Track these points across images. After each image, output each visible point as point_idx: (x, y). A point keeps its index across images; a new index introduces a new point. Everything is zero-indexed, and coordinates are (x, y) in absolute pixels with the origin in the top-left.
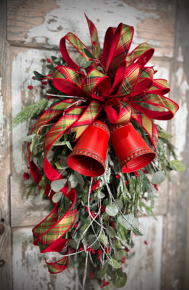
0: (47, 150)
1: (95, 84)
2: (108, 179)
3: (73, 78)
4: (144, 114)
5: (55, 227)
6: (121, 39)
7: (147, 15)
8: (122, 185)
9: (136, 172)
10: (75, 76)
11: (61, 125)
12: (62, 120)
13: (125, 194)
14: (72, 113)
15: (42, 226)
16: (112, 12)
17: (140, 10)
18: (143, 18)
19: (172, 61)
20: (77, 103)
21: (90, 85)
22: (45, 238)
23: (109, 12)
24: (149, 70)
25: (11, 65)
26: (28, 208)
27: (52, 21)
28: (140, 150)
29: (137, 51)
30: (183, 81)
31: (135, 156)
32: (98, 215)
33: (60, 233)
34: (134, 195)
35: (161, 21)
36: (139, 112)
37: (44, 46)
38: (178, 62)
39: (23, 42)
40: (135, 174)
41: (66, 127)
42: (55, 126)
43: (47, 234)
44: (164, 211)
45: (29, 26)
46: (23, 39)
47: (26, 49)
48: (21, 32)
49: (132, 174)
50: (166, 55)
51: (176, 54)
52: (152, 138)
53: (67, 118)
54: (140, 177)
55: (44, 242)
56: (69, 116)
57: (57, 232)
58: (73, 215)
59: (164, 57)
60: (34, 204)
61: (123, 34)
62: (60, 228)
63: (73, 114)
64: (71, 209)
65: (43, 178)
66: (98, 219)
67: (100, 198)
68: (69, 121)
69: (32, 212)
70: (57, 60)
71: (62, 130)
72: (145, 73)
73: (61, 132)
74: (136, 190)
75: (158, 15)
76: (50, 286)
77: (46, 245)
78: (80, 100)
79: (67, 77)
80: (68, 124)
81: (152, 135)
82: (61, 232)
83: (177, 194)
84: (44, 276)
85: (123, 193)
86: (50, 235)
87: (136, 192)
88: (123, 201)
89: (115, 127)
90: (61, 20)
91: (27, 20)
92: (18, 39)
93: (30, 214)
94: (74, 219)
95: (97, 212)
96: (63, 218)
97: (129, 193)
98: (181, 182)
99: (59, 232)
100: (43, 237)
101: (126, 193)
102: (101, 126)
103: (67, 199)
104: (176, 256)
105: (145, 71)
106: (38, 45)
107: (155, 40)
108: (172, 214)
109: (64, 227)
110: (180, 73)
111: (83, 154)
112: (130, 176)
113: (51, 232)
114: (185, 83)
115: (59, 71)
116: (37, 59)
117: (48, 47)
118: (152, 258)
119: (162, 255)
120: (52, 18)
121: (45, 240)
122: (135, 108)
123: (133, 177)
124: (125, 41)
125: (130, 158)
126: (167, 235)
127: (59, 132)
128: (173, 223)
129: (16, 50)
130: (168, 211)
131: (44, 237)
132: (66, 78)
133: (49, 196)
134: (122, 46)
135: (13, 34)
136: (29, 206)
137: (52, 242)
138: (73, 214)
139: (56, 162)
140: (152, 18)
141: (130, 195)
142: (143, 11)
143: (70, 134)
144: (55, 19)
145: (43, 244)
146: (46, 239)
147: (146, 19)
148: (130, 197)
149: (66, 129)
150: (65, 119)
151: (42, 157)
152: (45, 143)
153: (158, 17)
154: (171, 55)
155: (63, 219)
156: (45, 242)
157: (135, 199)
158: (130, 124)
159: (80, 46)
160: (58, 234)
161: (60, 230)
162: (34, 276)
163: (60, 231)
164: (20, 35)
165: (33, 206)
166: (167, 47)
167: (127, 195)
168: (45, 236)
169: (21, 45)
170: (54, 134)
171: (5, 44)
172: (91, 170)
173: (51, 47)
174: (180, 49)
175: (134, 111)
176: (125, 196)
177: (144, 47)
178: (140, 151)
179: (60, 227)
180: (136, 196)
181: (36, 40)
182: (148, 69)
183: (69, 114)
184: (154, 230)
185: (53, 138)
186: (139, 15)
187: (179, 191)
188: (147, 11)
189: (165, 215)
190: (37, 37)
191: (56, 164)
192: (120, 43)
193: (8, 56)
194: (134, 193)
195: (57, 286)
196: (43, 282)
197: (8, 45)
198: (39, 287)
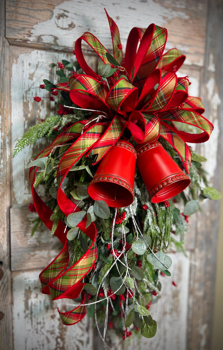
0: (63, 176)
1: (124, 97)
2: (134, 211)
3: (94, 89)
4: (175, 133)
5: (73, 269)
6: (153, 44)
7: (175, 14)
8: (149, 217)
9: (166, 202)
10: (97, 86)
11: (80, 146)
12: (81, 140)
13: (153, 228)
14: (92, 131)
15: (51, 269)
16: (134, 9)
17: (167, 8)
18: (170, 18)
19: (202, 71)
20: (97, 120)
21: (118, 97)
22: (59, 282)
23: (130, 8)
24: (184, 81)
25: (10, 70)
26: (32, 247)
27: (62, 16)
28: (174, 175)
29: (166, 58)
30: (213, 95)
31: (169, 184)
32: (122, 254)
33: (78, 276)
34: (164, 228)
35: (191, 22)
36: (169, 130)
37: (52, 47)
38: (209, 72)
39: (26, 41)
40: (165, 204)
41: (86, 148)
42: (73, 147)
43: (62, 278)
44: (191, 246)
45: (33, 20)
46: (26, 37)
47: (30, 50)
48: (24, 29)
49: (162, 204)
50: (196, 63)
51: (206, 62)
52: (185, 162)
53: (87, 138)
54: (171, 207)
55: (59, 288)
56: (89, 135)
57: (75, 275)
58: (93, 255)
59: (193, 65)
60: (39, 242)
61: (155, 37)
62: (79, 270)
63: (93, 133)
64: (92, 248)
65: (55, 211)
66: (122, 258)
67: (125, 234)
68: (89, 141)
69: (37, 252)
70: (69, 66)
71: (81, 151)
72: (179, 84)
73: (80, 154)
74: (166, 223)
75: (187, 14)
76: (59, 340)
77: (60, 291)
78: (101, 116)
79: (88, 88)
80: (89, 144)
81: (185, 158)
82: (79, 275)
83: (206, 226)
84: (51, 329)
85: (151, 227)
86: (66, 279)
87: (166, 225)
88: (151, 236)
89: (143, 149)
90: (74, 16)
91: (31, 13)
92: (19, 37)
93: (35, 254)
94: (95, 259)
95: (122, 251)
96: (83, 258)
97: (158, 227)
98: (211, 211)
99: (77, 275)
100: (57, 282)
101: (155, 227)
102: (127, 146)
103: (84, 235)
104: (204, 297)
105: (180, 82)
106: (45, 45)
107: (183, 45)
108: (201, 250)
109: (84, 269)
110: (211, 85)
111: (108, 180)
112: (159, 207)
113: (67, 275)
114: (216, 96)
115: (78, 80)
116: (43, 62)
117: (57, 48)
118: (178, 301)
119: (189, 297)
120: (62, 12)
121: (60, 285)
122: (165, 126)
123: (162, 207)
124: (157, 46)
125: (163, 186)
126: (195, 274)
127: (78, 155)
128: (201, 259)
129: (16, 50)
130: (196, 246)
131: (58, 281)
132: (87, 90)
133: (64, 232)
134: (153, 52)
135: (14, 30)
136: (33, 244)
137: (68, 287)
138: (94, 253)
139: (71, 191)
140: (180, 19)
141: (159, 228)
142: (170, 9)
143: (90, 156)
144: (66, 13)
145: (57, 290)
146: (61, 284)
147: (173, 19)
148: (159, 232)
149: (86, 150)
150: (84, 138)
151: (54, 185)
152: (59, 167)
153: (187, 17)
154: (201, 64)
155: (83, 259)
156: (60, 287)
157: (165, 234)
158: (159, 145)
159: (101, 49)
160: (76, 278)
161: (78, 272)
162: (39, 329)
163: (78, 274)
164: (22, 32)
165: (38, 244)
166: (197, 53)
167: (156, 230)
168: (59, 280)
169: (24, 44)
170: (71, 157)
171: (4, 43)
172: (115, 200)
173: (61, 49)
174: (211, 57)
175: (164, 130)
176: (153, 231)
177: (175, 53)
178: (174, 177)
180: (165, 230)
181: (42, 39)
182: (182, 80)
183: (89, 133)
184: (180, 269)
185: (70, 162)
186: (166, 14)
187: (208, 222)
188: (174, 9)
189: (192, 251)
190: (43, 35)
191: (71, 193)
192: (152, 48)
193: (7, 58)
194: (163, 226)
195: (67, 340)
196: (50, 337)
197: (7, 44)
198: (45, 342)
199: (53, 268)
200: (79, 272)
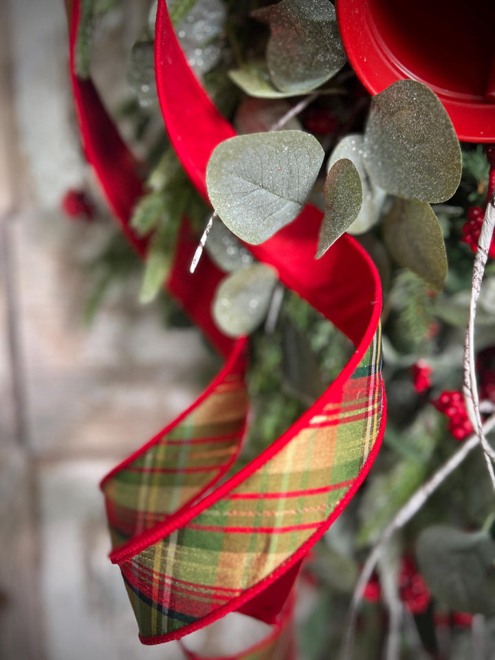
5: (243, 489)
15: (153, 470)
22: (164, 562)
33: (275, 538)
43: (180, 542)
55: (161, 591)
57: (255, 530)
58: (370, 408)
62: (282, 500)
64: (360, 365)
77: (171, 614)
82: (285, 530)
86: (203, 546)
94: (375, 434)
96: (307, 425)
99: (269, 531)
100: (152, 557)
109: (312, 492)
113: (211, 528)
121: (168, 581)
131: (158, 556)
133: (193, 269)
137: (216, 597)
138: (371, 398)
145: (155, 601)
146: (176, 572)
155: (305, 434)
156: (167, 590)
160: (262, 545)
161: (280, 513)
163: (279, 524)
168: (164, 553)
179: (276, 496)
199: (159, 466)
200: (282, 513)
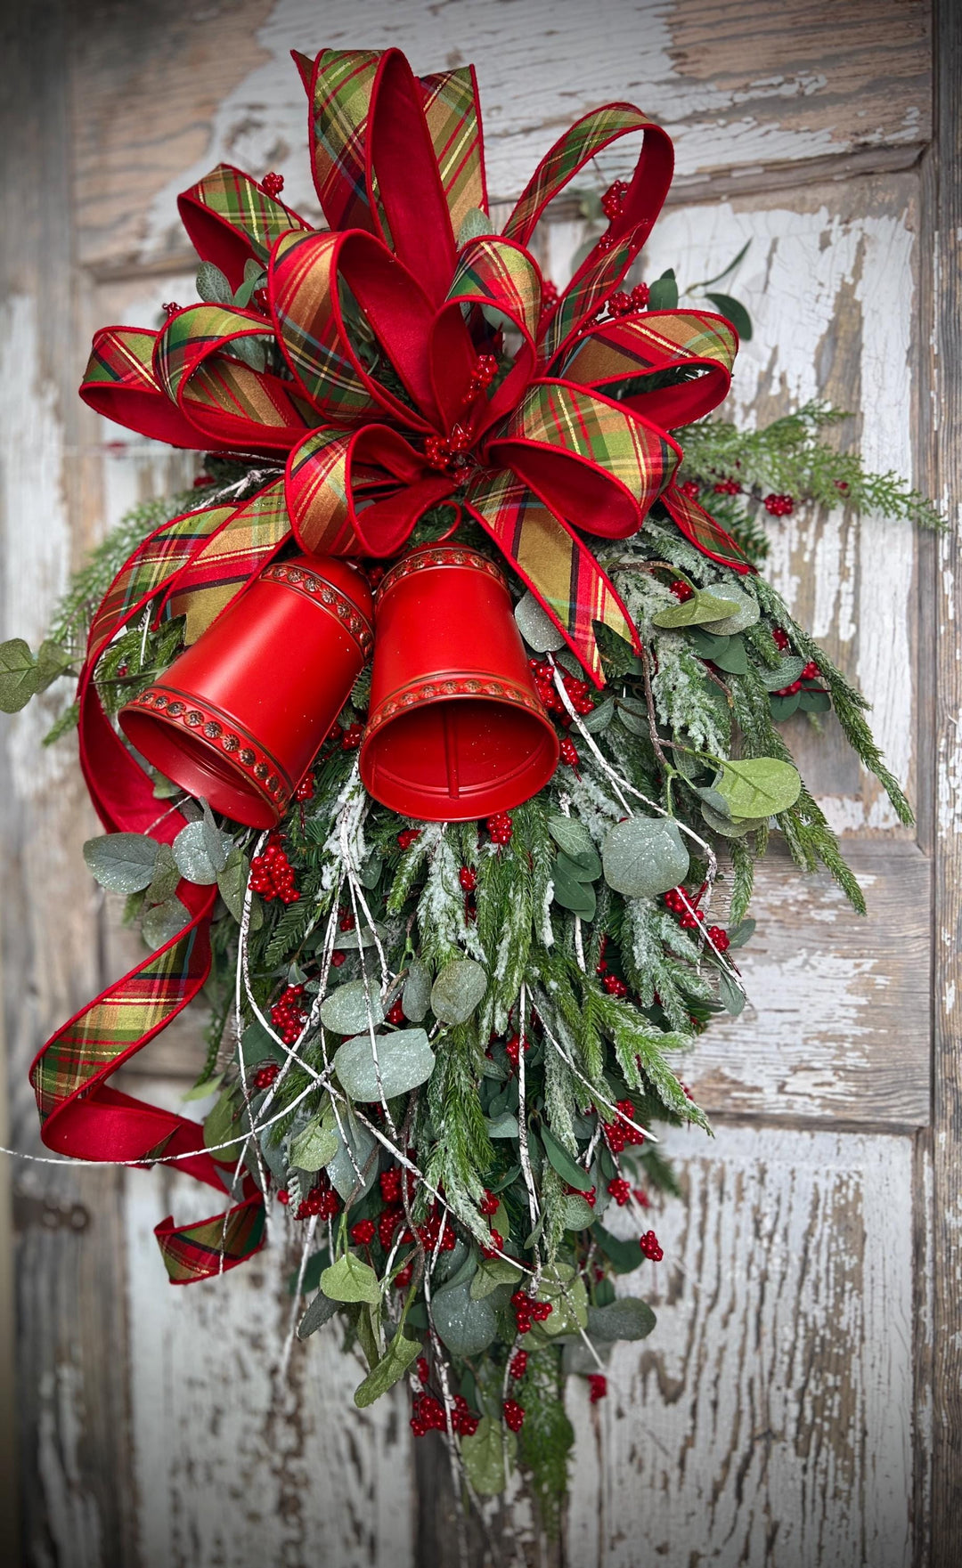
2: (355, 854)
4: (540, 500)
8: (436, 886)
9: (494, 822)
12: (134, 568)
13: (446, 934)
14: (181, 533)
19: (932, 163)
27: (243, 129)
36: (524, 492)
39: (133, 258)
41: (140, 595)
46: (133, 244)
48: (125, 218)
52: (570, 628)
53: (152, 558)
63: (182, 537)
71: (124, 608)
78: (257, 473)
80: (154, 580)
81: (572, 612)
91: (148, 155)
92: (111, 249)
97: (473, 934)
101: (456, 931)
112: (479, 844)
120: (242, 114)
135: (96, 231)
141: (477, 941)
144: (257, 116)
150: (145, 562)
162: (210, 1311)
164: (121, 231)
167: (458, 944)
169: (131, 271)
171: (74, 284)
195: (308, 1391)
196: (250, 1357)
197: (85, 282)
198: (233, 1371)
